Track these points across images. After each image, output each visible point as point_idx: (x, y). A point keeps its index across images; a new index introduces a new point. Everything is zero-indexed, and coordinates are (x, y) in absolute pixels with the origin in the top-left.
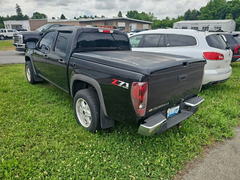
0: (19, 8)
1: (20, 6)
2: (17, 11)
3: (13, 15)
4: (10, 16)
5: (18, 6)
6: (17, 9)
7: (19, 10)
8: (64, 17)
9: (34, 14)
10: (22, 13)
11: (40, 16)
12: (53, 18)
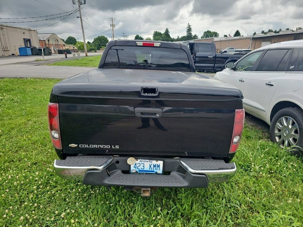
0: (190, 27)
1: (191, 25)
2: (187, 31)
3: (183, 36)
4: (180, 37)
5: (189, 26)
6: (188, 29)
7: (189, 30)
8: (240, 33)
9: (205, 33)
10: (192, 32)
11: (210, 35)
12: (226, 36)
